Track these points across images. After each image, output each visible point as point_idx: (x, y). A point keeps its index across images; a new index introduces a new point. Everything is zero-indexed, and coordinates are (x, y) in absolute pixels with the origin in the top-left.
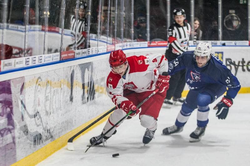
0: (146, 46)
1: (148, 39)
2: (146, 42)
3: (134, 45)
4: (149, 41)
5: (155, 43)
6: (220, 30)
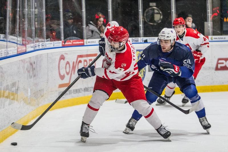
0: (61, 45)
1: (63, 38)
2: (61, 42)
3: (47, 45)
4: (63, 40)
5: (70, 42)
6: (141, 25)
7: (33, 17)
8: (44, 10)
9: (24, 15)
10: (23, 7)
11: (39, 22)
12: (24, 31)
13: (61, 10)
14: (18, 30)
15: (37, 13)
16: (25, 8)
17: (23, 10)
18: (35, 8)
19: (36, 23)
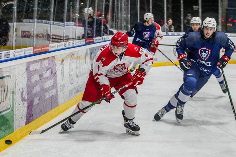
6: (182, 26)
7: (123, 19)
8: (129, 16)
9: (118, 18)
10: (118, 14)
11: (126, 22)
12: (118, 27)
13: (139, 16)
14: (114, 26)
15: (125, 17)
16: (119, 14)
17: (118, 15)
18: (124, 14)
19: (125, 23)
